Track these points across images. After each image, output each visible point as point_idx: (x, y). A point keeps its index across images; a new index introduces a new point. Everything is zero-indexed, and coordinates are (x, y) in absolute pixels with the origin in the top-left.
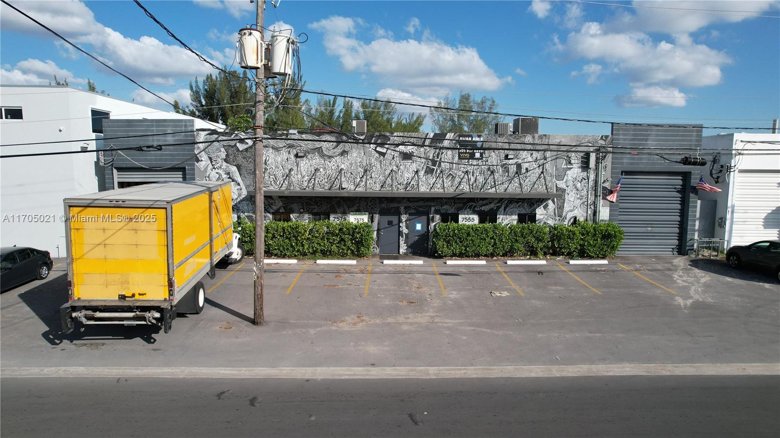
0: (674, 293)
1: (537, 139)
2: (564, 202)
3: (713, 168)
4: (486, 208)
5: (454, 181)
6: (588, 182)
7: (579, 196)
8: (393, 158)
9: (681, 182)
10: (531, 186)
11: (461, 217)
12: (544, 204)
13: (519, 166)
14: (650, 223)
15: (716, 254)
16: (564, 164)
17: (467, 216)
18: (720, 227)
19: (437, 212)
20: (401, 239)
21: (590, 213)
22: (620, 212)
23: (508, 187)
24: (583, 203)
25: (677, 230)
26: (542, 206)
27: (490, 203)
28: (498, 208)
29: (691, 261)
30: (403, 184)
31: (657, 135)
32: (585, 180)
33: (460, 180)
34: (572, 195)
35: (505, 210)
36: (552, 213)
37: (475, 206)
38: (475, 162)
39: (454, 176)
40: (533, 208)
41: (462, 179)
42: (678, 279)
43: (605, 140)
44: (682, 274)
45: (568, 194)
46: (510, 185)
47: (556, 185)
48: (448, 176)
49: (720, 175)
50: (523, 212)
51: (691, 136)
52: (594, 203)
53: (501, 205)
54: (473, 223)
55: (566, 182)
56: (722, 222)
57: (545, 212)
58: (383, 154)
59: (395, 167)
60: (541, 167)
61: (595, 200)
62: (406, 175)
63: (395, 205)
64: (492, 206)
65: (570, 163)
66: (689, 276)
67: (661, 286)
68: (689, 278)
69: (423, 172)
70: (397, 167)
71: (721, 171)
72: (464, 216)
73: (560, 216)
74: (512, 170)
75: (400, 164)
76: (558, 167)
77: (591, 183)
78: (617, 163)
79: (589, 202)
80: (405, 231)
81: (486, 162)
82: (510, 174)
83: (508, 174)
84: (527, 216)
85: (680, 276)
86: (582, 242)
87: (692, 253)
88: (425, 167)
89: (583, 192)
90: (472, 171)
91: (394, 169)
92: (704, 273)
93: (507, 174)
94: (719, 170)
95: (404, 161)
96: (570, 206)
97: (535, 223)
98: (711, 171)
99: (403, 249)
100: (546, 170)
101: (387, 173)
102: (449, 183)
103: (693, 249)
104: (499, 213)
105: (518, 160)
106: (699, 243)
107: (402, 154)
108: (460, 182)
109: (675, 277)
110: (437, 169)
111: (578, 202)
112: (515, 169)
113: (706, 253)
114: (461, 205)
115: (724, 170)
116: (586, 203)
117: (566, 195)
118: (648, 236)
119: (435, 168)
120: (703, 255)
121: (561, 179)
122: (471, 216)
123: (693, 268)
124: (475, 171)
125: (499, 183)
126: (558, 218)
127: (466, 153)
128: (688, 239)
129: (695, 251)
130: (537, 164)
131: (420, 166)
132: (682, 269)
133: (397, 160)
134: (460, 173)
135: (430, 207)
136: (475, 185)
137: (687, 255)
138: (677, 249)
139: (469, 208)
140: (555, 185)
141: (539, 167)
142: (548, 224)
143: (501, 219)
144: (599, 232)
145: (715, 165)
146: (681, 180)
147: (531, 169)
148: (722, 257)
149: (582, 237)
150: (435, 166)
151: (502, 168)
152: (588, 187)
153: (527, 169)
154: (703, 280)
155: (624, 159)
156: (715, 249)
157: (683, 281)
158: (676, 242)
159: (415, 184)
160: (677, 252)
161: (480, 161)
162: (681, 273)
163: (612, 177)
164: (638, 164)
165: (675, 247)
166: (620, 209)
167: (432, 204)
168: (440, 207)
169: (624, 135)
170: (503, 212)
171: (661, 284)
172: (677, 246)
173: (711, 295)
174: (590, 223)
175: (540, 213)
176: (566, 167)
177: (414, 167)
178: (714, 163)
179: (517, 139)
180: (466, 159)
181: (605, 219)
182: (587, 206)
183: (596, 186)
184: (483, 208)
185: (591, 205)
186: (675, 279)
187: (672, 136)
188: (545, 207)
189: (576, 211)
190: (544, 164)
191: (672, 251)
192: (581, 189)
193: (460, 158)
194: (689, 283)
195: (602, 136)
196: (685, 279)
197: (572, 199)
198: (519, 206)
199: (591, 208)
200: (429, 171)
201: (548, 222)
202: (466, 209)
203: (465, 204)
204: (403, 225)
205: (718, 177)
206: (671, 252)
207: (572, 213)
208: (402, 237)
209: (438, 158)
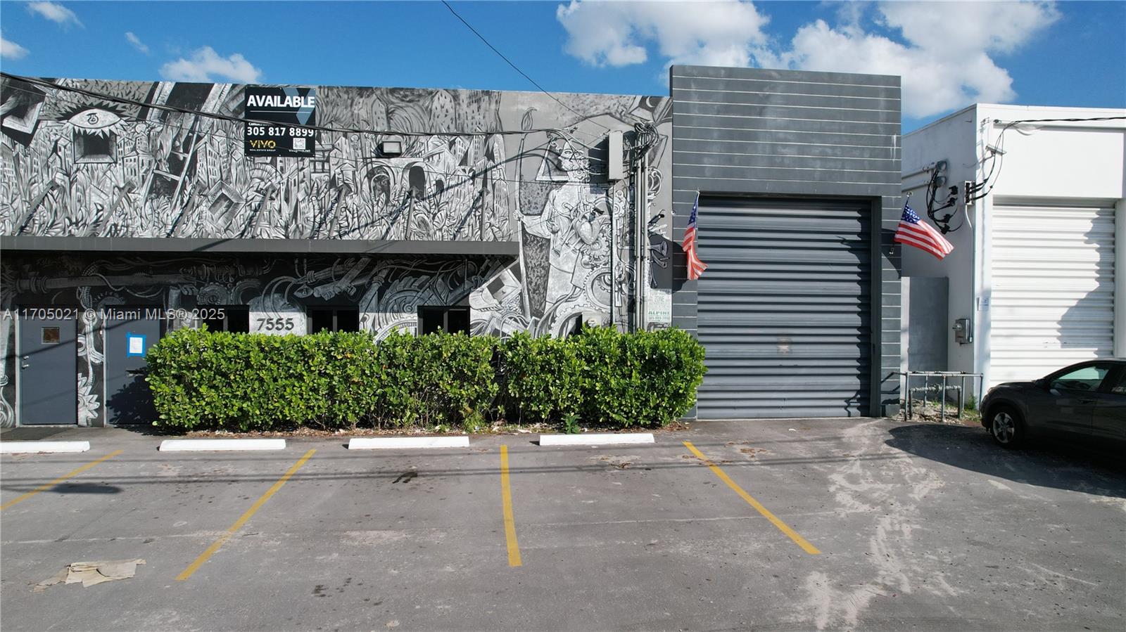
0: (811, 550)
1: (466, 102)
2: (547, 275)
4: (325, 292)
5: (233, 215)
6: (611, 219)
7: (586, 258)
8: (55, 150)
9: (856, 226)
10: (453, 231)
11: (253, 317)
12: (492, 280)
13: (417, 175)
14: (785, 334)
15: (955, 411)
16: (541, 171)
17: (272, 315)
18: (961, 344)
19: (187, 303)
20: (82, 380)
21: (618, 304)
22: (699, 303)
23: (387, 232)
24: (599, 277)
25: (856, 351)
26: (485, 286)
27: (339, 277)
28: (362, 290)
29: (892, 432)
30: (85, 224)
31: (788, 100)
32: (601, 213)
33: (250, 213)
34: (568, 257)
35: (380, 298)
36: (516, 306)
37: (296, 287)
38: (292, 164)
39: (235, 201)
40: (459, 291)
41: (256, 211)
42: (842, 488)
43: (652, 110)
44: (860, 471)
46: (393, 229)
47: (523, 229)
48: (217, 202)
49: (950, 210)
50: (433, 301)
51: (875, 104)
52: (630, 276)
53: (370, 284)
54: (289, 332)
55: (549, 220)
56: (964, 328)
57: (496, 301)
58: (25, 139)
59: (59, 175)
60: (479, 181)
61: (631, 268)
62: (95, 198)
63: (61, 283)
64: (343, 285)
65: (559, 168)
66: (878, 478)
67: (776, 520)
68: (879, 485)
69: (144, 191)
70: (68, 175)
72: (263, 315)
73: (537, 313)
74: (398, 187)
75: (75, 169)
76: (525, 178)
77: (620, 224)
78: (685, 171)
79: (616, 273)
80: (93, 356)
81: (323, 162)
82: (391, 198)
83: (388, 197)
84: (446, 315)
85: (853, 479)
86: (587, 383)
87: (896, 412)
88: (150, 177)
89: (596, 246)
90: (283, 187)
91: (58, 182)
92: (924, 466)
93: (383, 196)
94: (949, 199)
95: (86, 160)
96: (564, 287)
97: (467, 332)
98: (930, 206)
99: (86, 413)
100: (494, 186)
101: (36, 192)
102: (221, 222)
103: (897, 401)
104: (363, 305)
105: (414, 160)
106: (913, 381)
107: (82, 140)
108: (251, 219)
109: (834, 483)
110: (184, 182)
111: (585, 275)
112: (407, 184)
113: (931, 409)
114: (255, 283)
115: (961, 197)
116: (607, 277)
117: (552, 255)
118: (781, 367)
119: (180, 179)
120: (923, 416)
121: (536, 212)
122: (285, 315)
123: (896, 450)
124: (294, 189)
125: (363, 223)
126: (530, 319)
127: (267, 137)
128: (884, 374)
129: (903, 406)
130: (468, 169)
131: (134, 172)
132: (862, 458)
133: (68, 152)
134: (252, 193)
135: (166, 289)
136: (292, 227)
137: (884, 415)
138: (859, 400)
139: (276, 292)
140: (520, 228)
141: (473, 178)
142: (504, 334)
143: (369, 323)
144: (633, 353)
146: (858, 219)
147: (452, 183)
148: (970, 419)
149: (586, 368)
150: (179, 175)
151: (370, 179)
152: (611, 234)
153: (439, 184)
154: (920, 491)
155: (706, 160)
156: (950, 401)
157: (859, 496)
158: (855, 383)
159: (121, 223)
160: (858, 408)
161: (307, 160)
162: (856, 469)
163: (674, 208)
164: (742, 173)
165: (852, 395)
166: (700, 294)
167: (172, 282)
168: (195, 290)
169: (702, 96)
170: (374, 302)
171: (776, 512)
172: (858, 392)
173: (948, 559)
174: (620, 331)
175: (480, 303)
176: (546, 178)
177: (118, 175)
179: (409, 101)
180: (266, 154)
181: (663, 321)
182: (611, 285)
183: (632, 231)
184: (318, 292)
185: (620, 283)
186: (832, 489)
187: (828, 102)
188: (496, 288)
189: (581, 300)
190: (486, 171)
191: (846, 408)
192: (593, 239)
193: (248, 151)
194: (874, 504)
195: (643, 99)
196: (864, 486)
198: (421, 287)
199: (621, 290)
200: (163, 188)
201: (505, 330)
202: (268, 293)
203: (265, 280)
204: (87, 341)
205: (947, 218)
206: (843, 410)
208: (86, 374)
209: (186, 151)
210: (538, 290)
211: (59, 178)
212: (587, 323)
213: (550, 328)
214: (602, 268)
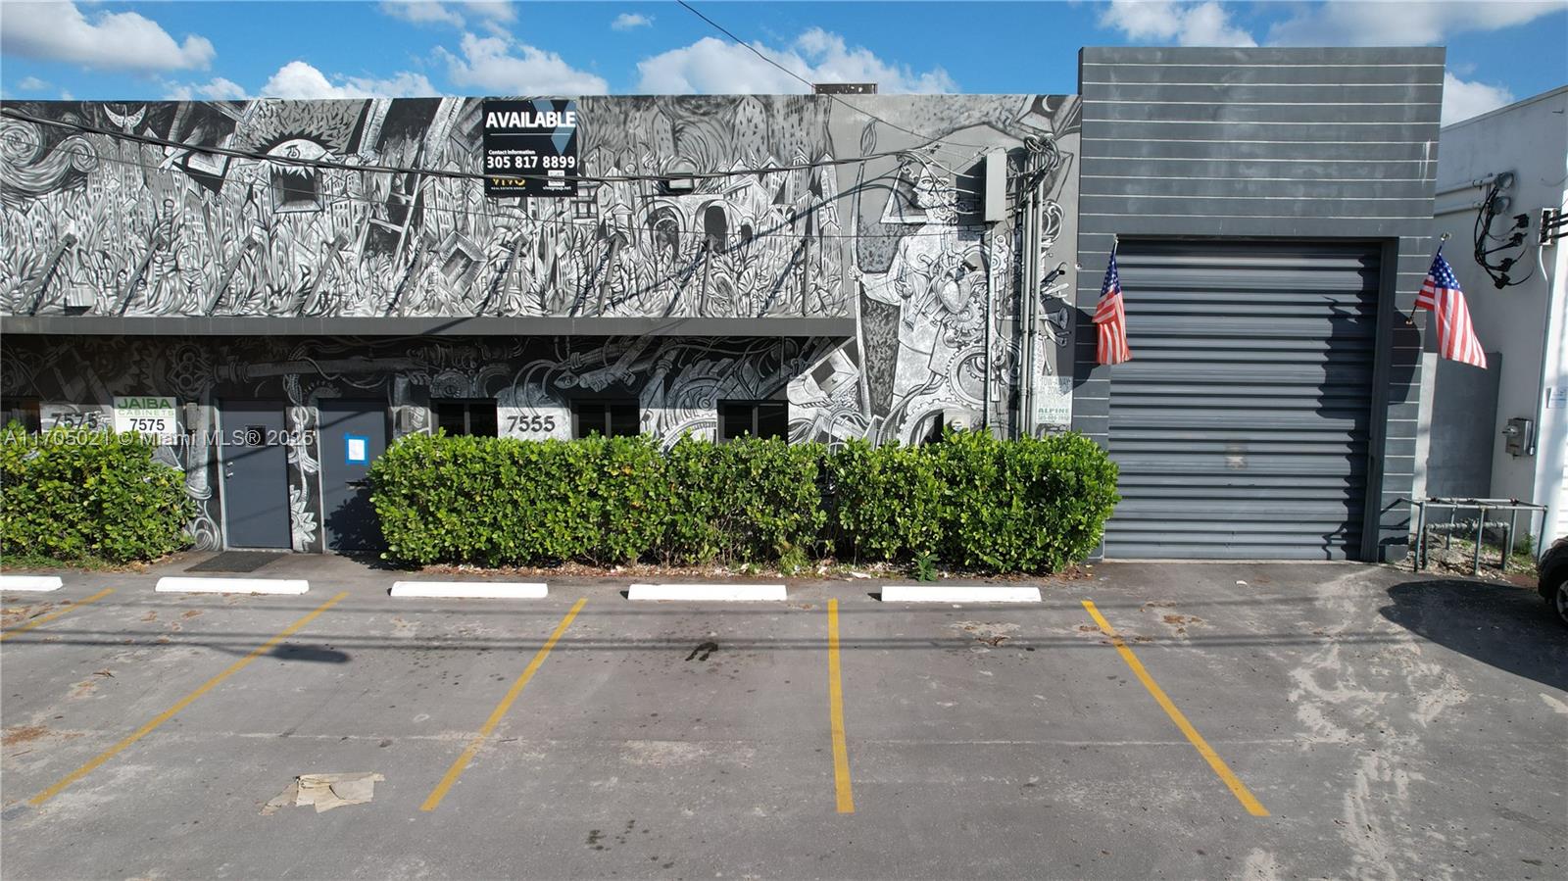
0: (1254, 808)
1: (782, 112)
2: (894, 358)
3: (1486, 232)
4: (595, 381)
5: (472, 277)
6: (988, 277)
7: (951, 333)
8: (250, 196)
9: (1356, 281)
10: (765, 296)
11: (503, 414)
12: (818, 364)
13: (715, 218)
14: (1239, 440)
15: (1497, 556)
16: (888, 209)
17: (526, 411)
18: (1515, 455)
19: (417, 396)
20: (295, 494)
21: (995, 397)
22: (1113, 394)
23: (676, 298)
24: (968, 360)
25: (1344, 466)
26: (808, 372)
27: (612, 361)
28: (643, 379)
29: (1393, 591)
30: (289, 293)
31: (1258, 94)
32: (973, 269)
33: (494, 275)
34: (924, 331)
35: (667, 389)
36: (850, 400)
37: (556, 374)
38: (547, 207)
39: (475, 259)
40: (773, 380)
41: (502, 271)
42: (1308, 696)
43: (1050, 116)
44: (1337, 666)
45: (910, 326)
46: (684, 294)
47: (862, 292)
48: (451, 260)
49: (1512, 253)
50: (738, 394)
51: (1399, 95)
52: (1013, 358)
53: (654, 369)
54: (549, 436)
55: (899, 279)
56: (1521, 433)
57: (823, 394)
58: (213, 183)
59: (257, 230)
60: (801, 223)
61: (1015, 347)
62: (300, 259)
63: (264, 370)
64: (618, 371)
65: (913, 205)
66: (1365, 680)
67: (1206, 750)
68: (1366, 694)
69: (358, 247)
70: (266, 228)
71: (1517, 239)
72: (515, 411)
73: (881, 410)
74: (690, 236)
75: (274, 221)
76: (867, 220)
77: (999, 284)
78: (1098, 205)
79: (993, 354)
80: (306, 464)
81: (589, 204)
82: (681, 252)
83: (676, 250)
84: (755, 412)
85: (1326, 679)
86: (948, 514)
87: (1401, 556)
88: (366, 228)
89: (965, 316)
90: (537, 239)
91: (256, 238)
92: (1440, 660)
93: (670, 249)
94: (1512, 235)
95: (288, 208)
96: (918, 373)
97: (785, 437)
98: (1479, 243)
99: (302, 536)
100: (821, 231)
101: (230, 253)
102: (456, 287)
103: (1405, 540)
104: (645, 398)
105: (710, 197)
106: (1432, 516)
107: (281, 181)
108: (496, 282)
109: (1296, 686)
110: (408, 234)
111: (948, 357)
112: (701, 229)
113: (1458, 553)
114: (503, 369)
115: (1533, 233)
116: (980, 360)
117: (902, 330)
118: (1230, 487)
119: (402, 230)
120: (1444, 564)
121: (880, 267)
122: (543, 412)
123: (1396, 628)
124: (551, 241)
125: (643, 285)
126: (871, 419)
127: (513, 170)
128: (1385, 501)
129: (1413, 547)
130: (785, 208)
131: (345, 222)
132: (1343, 639)
133: (265, 199)
134: (495, 248)
135: (390, 377)
136: (550, 293)
137: (1382, 560)
138: (1344, 536)
139: (530, 381)
140: (857, 291)
141: (793, 221)
142: (834, 439)
143: (653, 423)
144: (1014, 473)
145: (1496, 220)
146: (1360, 271)
147: (764, 229)
148: (1519, 572)
149: (947, 492)
150: (401, 224)
151: (651, 225)
152: (987, 298)
153: (746, 230)
154: (1429, 707)
155: (1129, 187)
156: (1493, 539)
157: (1333, 712)
158: (1341, 511)
159: (331, 290)
160: (1343, 547)
161: (567, 200)
162: (1332, 661)
163: (1080, 260)
164: (1182, 206)
165: (1335, 528)
166: (1114, 382)
167: (399, 367)
168: (427, 378)
169: (1125, 93)
170: (659, 394)
171: (1208, 735)
172: (1344, 524)
173: (1462, 842)
174: (998, 437)
175: (802, 396)
176: (896, 219)
177: (325, 227)
178: (1491, 214)
179: (704, 114)
180: (513, 194)
181: (1058, 421)
182: (986, 372)
183: (1017, 294)
184: (585, 381)
185: (999, 368)
186: (1293, 696)
187: (1321, 95)
188: (823, 375)
189: (942, 392)
190: (810, 211)
191: (1324, 547)
192: (961, 306)
193: (491, 191)
194: (1354, 728)
195: (1039, 100)
196: (1341, 694)
197: (925, 346)
198: (721, 374)
199: (999, 378)
200: (381, 243)
201: (836, 433)
202: (521, 383)
203: (517, 364)
204: (299, 443)
205: (1507, 264)
206: (1320, 551)
207: (928, 398)
208: (299, 486)
209: (410, 192)
210: (882, 378)
211: (257, 232)
212: (949, 425)
213: (898, 431)
214: (973, 348)
